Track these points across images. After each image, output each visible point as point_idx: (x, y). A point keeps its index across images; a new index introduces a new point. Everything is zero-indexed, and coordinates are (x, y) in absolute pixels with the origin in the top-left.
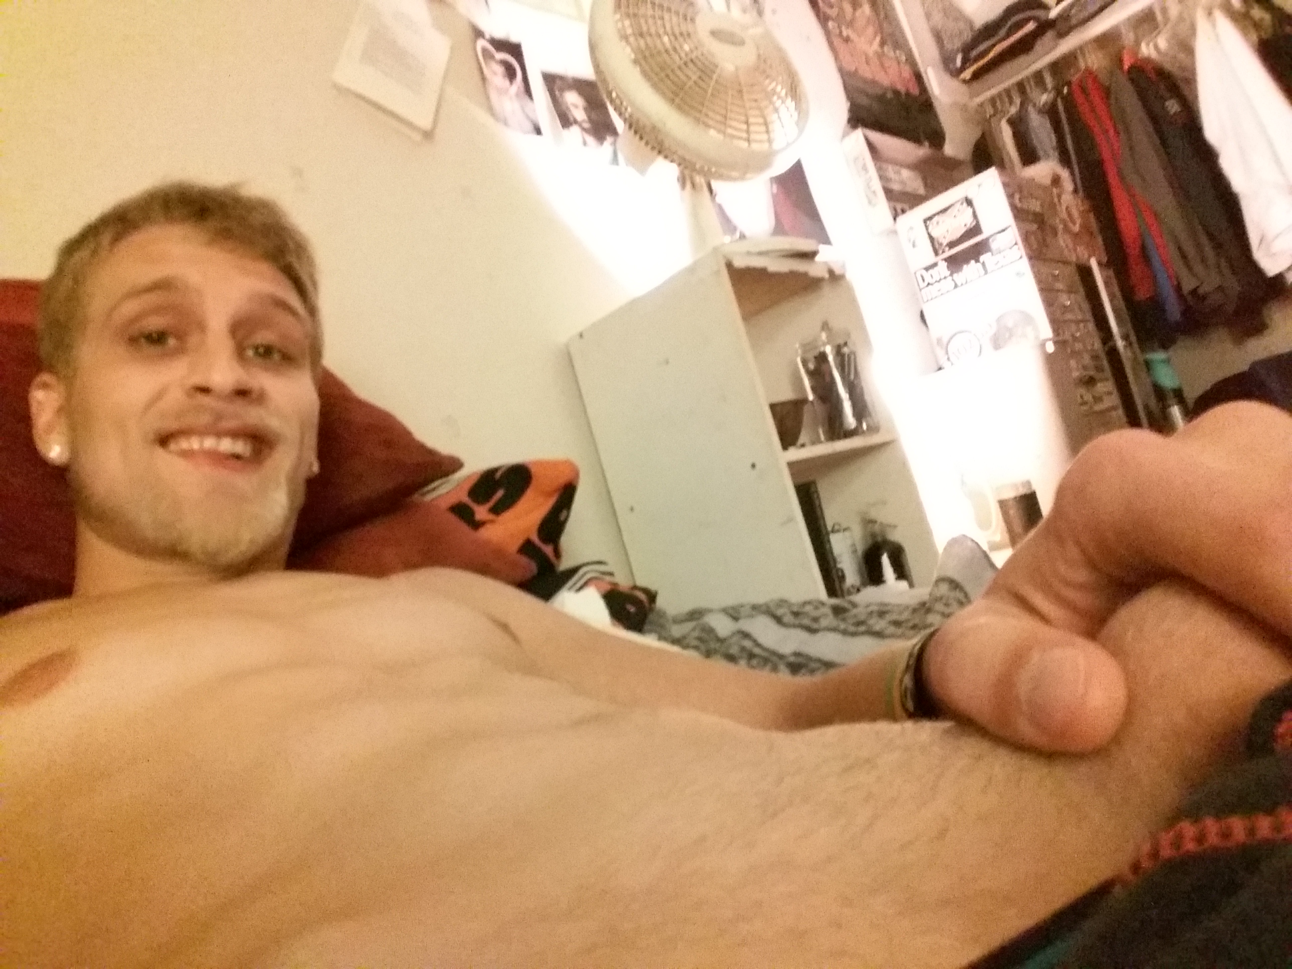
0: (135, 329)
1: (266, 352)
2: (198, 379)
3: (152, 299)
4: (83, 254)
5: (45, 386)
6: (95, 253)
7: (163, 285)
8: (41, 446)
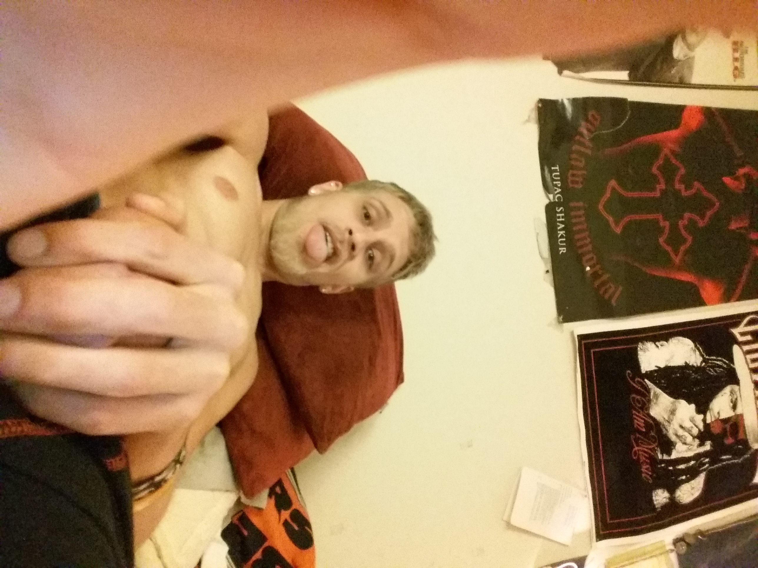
0: (368, 207)
1: (371, 258)
2: (354, 231)
3: (382, 210)
4: (393, 188)
5: (337, 185)
6: (393, 192)
7: (388, 213)
8: (314, 187)
